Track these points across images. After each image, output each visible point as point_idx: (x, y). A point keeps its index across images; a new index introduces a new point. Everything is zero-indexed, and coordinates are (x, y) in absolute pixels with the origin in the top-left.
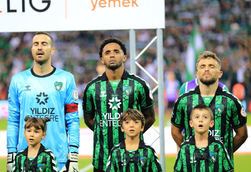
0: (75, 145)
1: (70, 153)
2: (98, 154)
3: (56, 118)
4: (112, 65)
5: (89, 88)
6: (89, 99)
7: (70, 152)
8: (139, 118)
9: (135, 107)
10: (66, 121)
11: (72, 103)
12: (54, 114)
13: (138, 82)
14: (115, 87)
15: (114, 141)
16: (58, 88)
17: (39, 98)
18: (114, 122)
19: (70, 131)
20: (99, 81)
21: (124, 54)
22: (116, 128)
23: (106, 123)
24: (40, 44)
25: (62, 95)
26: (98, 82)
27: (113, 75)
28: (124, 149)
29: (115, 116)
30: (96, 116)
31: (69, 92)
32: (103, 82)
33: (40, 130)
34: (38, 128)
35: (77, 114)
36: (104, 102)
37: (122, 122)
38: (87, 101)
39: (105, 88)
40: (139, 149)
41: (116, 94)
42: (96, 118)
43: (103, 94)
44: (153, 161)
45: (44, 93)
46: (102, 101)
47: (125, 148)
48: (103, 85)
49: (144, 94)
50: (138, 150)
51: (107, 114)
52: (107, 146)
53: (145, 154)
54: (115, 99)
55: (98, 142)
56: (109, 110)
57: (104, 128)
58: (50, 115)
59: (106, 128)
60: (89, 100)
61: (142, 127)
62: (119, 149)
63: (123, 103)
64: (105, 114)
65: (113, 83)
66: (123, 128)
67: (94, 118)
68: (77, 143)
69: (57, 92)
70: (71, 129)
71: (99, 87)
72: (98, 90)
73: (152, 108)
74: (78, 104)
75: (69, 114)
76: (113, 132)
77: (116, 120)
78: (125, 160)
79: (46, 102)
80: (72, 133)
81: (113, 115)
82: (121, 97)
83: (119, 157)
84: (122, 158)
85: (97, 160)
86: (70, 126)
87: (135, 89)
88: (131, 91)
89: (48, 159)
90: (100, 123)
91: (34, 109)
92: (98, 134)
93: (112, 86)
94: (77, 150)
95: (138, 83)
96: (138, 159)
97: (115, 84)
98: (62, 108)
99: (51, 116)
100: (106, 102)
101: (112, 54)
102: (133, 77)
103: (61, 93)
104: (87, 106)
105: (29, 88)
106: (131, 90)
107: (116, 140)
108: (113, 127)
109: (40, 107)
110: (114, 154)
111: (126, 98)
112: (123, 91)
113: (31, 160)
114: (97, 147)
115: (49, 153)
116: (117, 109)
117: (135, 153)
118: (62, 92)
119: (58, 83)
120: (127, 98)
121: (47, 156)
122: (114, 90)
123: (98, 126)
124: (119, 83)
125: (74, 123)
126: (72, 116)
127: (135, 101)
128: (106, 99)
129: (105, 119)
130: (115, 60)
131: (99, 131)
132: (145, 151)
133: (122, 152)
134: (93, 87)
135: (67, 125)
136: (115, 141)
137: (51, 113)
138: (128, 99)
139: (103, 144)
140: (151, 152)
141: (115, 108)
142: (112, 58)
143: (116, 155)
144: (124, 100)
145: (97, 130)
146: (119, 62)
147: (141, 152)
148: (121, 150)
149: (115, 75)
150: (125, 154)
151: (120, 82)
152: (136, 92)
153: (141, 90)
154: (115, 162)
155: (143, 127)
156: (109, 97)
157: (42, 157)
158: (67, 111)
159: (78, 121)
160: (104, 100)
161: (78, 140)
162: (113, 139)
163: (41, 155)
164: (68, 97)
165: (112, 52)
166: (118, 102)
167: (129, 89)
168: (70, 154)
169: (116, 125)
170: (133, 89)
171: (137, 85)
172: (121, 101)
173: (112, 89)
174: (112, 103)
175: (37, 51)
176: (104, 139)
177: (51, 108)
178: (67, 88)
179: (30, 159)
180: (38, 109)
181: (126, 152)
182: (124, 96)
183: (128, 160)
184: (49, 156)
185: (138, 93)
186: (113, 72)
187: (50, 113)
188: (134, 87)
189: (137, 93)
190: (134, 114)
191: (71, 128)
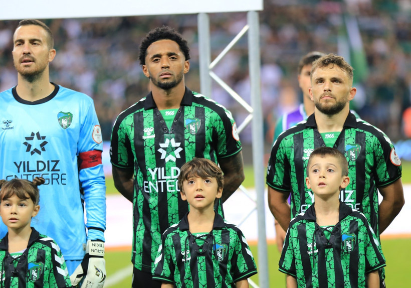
0: (98, 225)
1: (89, 241)
2: (141, 242)
3: (62, 179)
4: (165, 81)
5: (123, 122)
6: (122, 142)
7: (88, 239)
8: (214, 173)
9: (207, 156)
10: (81, 183)
11: (91, 150)
12: (59, 170)
13: (211, 110)
14: (170, 120)
15: (170, 218)
16: (65, 122)
17: (29, 142)
18: (170, 184)
19: (88, 201)
20: (141, 110)
21: (184, 59)
22: (173, 195)
23: (155, 186)
24: (27, 43)
25: (73, 135)
26: (138, 111)
27: (167, 99)
28: (186, 232)
29: (170, 174)
30: (135, 174)
31: (86, 130)
32: (147, 111)
33: (27, 200)
34: (24, 198)
35: (101, 170)
36: (151, 149)
37: (182, 182)
38: (120, 147)
39: (152, 123)
40: (214, 231)
41: (173, 133)
42: (136, 176)
43: (149, 134)
44: (240, 253)
45: (38, 134)
46: (146, 145)
47: (188, 230)
48: (148, 116)
49: (222, 132)
50: (211, 232)
51: (156, 170)
52: (159, 227)
53: (225, 240)
54: (170, 142)
55: (141, 221)
56: (160, 163)
57: (151, 194)
58: (50, 173)
59: (155, 195)
60: (123, 144)
61: (218, 191)
62: (178, 231)
63: (186, 149)
64: (153, 170)
65: (167, 112)
66: (184, 194)
67: (131, 177)
68: (102, 222)
69: (63, 131)
70: (91, 197)
71: (141, 120)
72: (139, 126)
73: (237, 156)
74: (101, 151)
75: (85, 171)
76: (169, 202)
77: (174, 179)
78: (188, 252)
79: (44, 150)
80: (93, 204)
81: (167, 172)
82: (181, 138)
83: (177, 246)
84: (183, 247)
85: (140, 254)
86: (88, 193)
87: (207, 123)
88: (199, 128)
89: (48, 254)
90: (145, 187)
91: (21, 162)
92: (140, 207)
93: (165, 118)
94: (102, 235)
95: (212, 112)
96: (211, 250)
97: (169, 114)
98: (73, 159)
99: (52, 174)
100: (153, 147)
101: (165, 61)
102: (202, 100)
103: (71, 132)
104: (119, 155)
105: (11, 125)
106: (199, 124)
107: (174, 216)
108: (168, 194)
109: (33, 160)
110: (169, 242)
111: (190, 140)
112: (185, 126)
113: (15, 257)
114: (139, 230)
115: (48, 243)
116: (174, 160)
117: (207, 239)
118: (73, 130)
119: (64, 115)
120: (193, 139)
121: (45, 249)
122: (169, 125)
123: (140, 192)
124: (177, 113)
125: (96, 186)
126: (93, 174)
127: (207, 144)
128: (154, 143)
129: (154, 178)
130: (171, 73)
131: (141, 201)
132: (225, 233)
133: (184, 236)
134: (129, 121)
135: (82, 190)
136: (173, 218)
137: (53, 170)
138: (194, 141)
139: (151, 225)
140: (235, 235)
141: (171, 158)
142: (164, 69)
143: (172, 242)
144: (186, 143)
145: (138, 198)
146: (178, 76)
147: (218, 236)
148: (180, 233)
149: (170, 98)
150: (188, 241)
151: (179, 111)
152: (208, 128)
153: (217, 124)
154: (171, 256)
155: (220, 190)
156: (159, 139)
157: (36, 251)
158: (82, 164)
159: (103, 183)
160: (151, 145)
161: (102, 217)
162: (169, 214)
163: (33, 248)
164: (84, 140)
165: (164, 57)
166: (176, 148)
167: (195, 122)
168: (90, 243)
169: (172, 189)
170: (203, 123)
171: (210, 114)
172: (182, 146)
173: (164, 124)
174: (165, 149)
175: (22, 55)
176: (152, 215)
177: (52, 161)
178: (82, 123)
179: (13, 256)
180: (28, 162)
181: (191, 237)
182: (186, 136)
183: (193, 252)
184: (49, 249)
185: (212, 130)
186: (166, 93)
187: (51, 169)
188: (205, 120)
189: (210, 129)
190: (203, 167)
191: (90, 195)
